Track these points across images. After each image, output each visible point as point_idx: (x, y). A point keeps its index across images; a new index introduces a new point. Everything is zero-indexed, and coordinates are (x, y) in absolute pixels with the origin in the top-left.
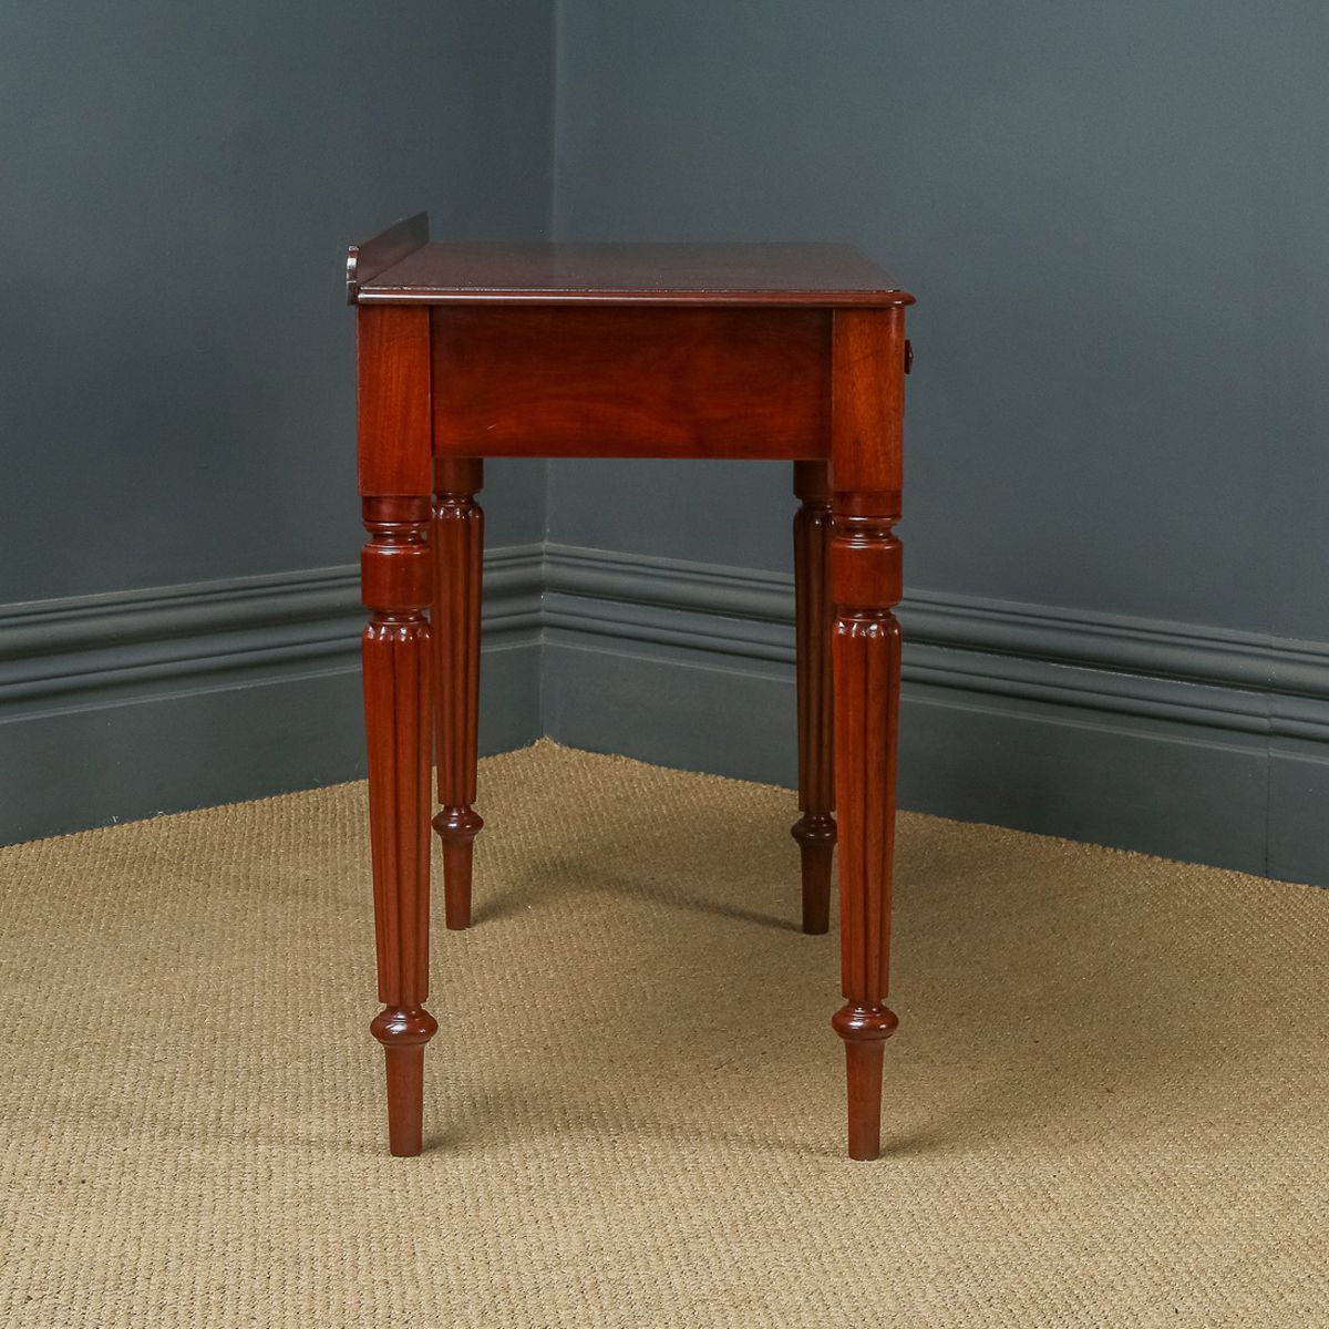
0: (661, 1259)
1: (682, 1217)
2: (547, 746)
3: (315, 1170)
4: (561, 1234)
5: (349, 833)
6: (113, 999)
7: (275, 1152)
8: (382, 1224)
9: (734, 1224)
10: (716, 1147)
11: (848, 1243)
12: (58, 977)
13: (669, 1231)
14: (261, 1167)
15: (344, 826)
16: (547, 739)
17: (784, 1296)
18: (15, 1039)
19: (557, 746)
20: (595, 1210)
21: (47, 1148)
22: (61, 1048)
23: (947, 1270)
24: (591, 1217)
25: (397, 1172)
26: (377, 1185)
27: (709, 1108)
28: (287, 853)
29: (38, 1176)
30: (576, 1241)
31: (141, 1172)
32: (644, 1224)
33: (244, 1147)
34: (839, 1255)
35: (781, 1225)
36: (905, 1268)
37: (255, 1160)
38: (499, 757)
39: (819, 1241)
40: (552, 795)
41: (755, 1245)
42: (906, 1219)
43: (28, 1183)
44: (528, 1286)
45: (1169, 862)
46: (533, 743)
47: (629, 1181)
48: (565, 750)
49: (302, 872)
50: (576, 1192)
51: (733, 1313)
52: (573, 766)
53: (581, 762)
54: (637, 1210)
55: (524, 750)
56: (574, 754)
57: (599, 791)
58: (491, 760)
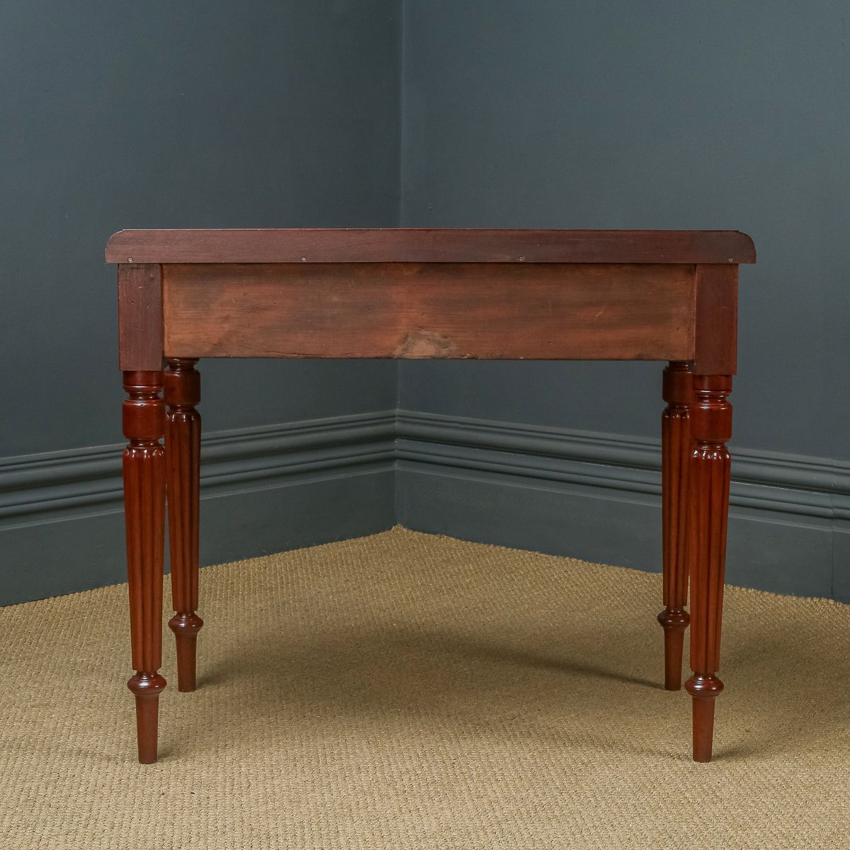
0: (486, 834)
1: (497, 808)
2: (399, 529)
3: (276, 782)
4: (425, 819)
7: (251, 771)
8: (318, 814)
9: (528, 812)
11: (597, 824)
13: (490, 817)
14: (244, 780)
16: (399, 526)
19: (405, 530)
20: (444, 804)
21: (115, 770)
23: (658, 839)
24: (442, 809)
25: (325, 783)
26: (313, 791)
29: (111, 786)
30: (434, 824)
31: (172, 784)
32: (474, 813)
33: (232, 769)
34: (593, 831)
35: (557, 813)
36: (633, 838)
37: (240, 777)
38: (371, 537)
40: (404, 558)
41: (542, 825)
42: (632, 809)
43: (105, 791)
47: (464, 787)
48: (410, 532)
50: (432, 794)
53: (419, 538)
54: (470, 805)
55: (386, 532)
56: (416, 534)
57: (431, 555)
58: (366, 539)
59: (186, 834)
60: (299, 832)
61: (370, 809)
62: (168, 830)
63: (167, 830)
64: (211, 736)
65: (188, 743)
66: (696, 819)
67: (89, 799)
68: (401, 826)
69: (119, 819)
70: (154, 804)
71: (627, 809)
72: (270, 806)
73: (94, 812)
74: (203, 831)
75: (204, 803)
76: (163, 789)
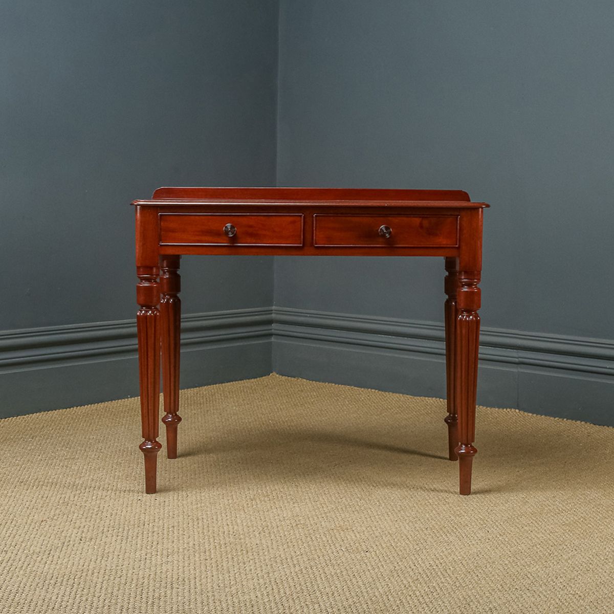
1: (325, 506)
2: (274, 375)
4: (284, 512)
5: (208, 400)
6: (132, 447)
9: (342, 508)
10: (335, 488)
12: (112, 441)
15: (206, 398)
16: (274, 373)
17: (359, 528)
18: (99, 459)
19: (277, 375)
20: (296, 505)
22: (115, 461)
24: (294, 507)
27: (332, 477)
28: (188, 406)
30: (290, 513)
32: (312, 508)
34: (377, 517)
35: (357, 509)
38: (258, 379)
39: (370, 513)
40: (277, 390)
41: (349, 514)
42: (399, 507)
44: (274, 525)
45: (485, 408)
46: (269, 374)
47: (307, 497)
48: (280, 376)
49: (193, 412)
50: (289, 500)
51: (342, 532)
52: (283, 381)
53: (286, 380)
54: (310, 505)
55: (267, 377)
56: (284, 378)
57: (292, 388)
58: (256, 380)
61: (254, 507)
67: (98, 502)
68: (271, 515)
70: (134, 504)
71: (396, 507)
72: (199, 506)
74: (161, 517)
75: (161, 504)
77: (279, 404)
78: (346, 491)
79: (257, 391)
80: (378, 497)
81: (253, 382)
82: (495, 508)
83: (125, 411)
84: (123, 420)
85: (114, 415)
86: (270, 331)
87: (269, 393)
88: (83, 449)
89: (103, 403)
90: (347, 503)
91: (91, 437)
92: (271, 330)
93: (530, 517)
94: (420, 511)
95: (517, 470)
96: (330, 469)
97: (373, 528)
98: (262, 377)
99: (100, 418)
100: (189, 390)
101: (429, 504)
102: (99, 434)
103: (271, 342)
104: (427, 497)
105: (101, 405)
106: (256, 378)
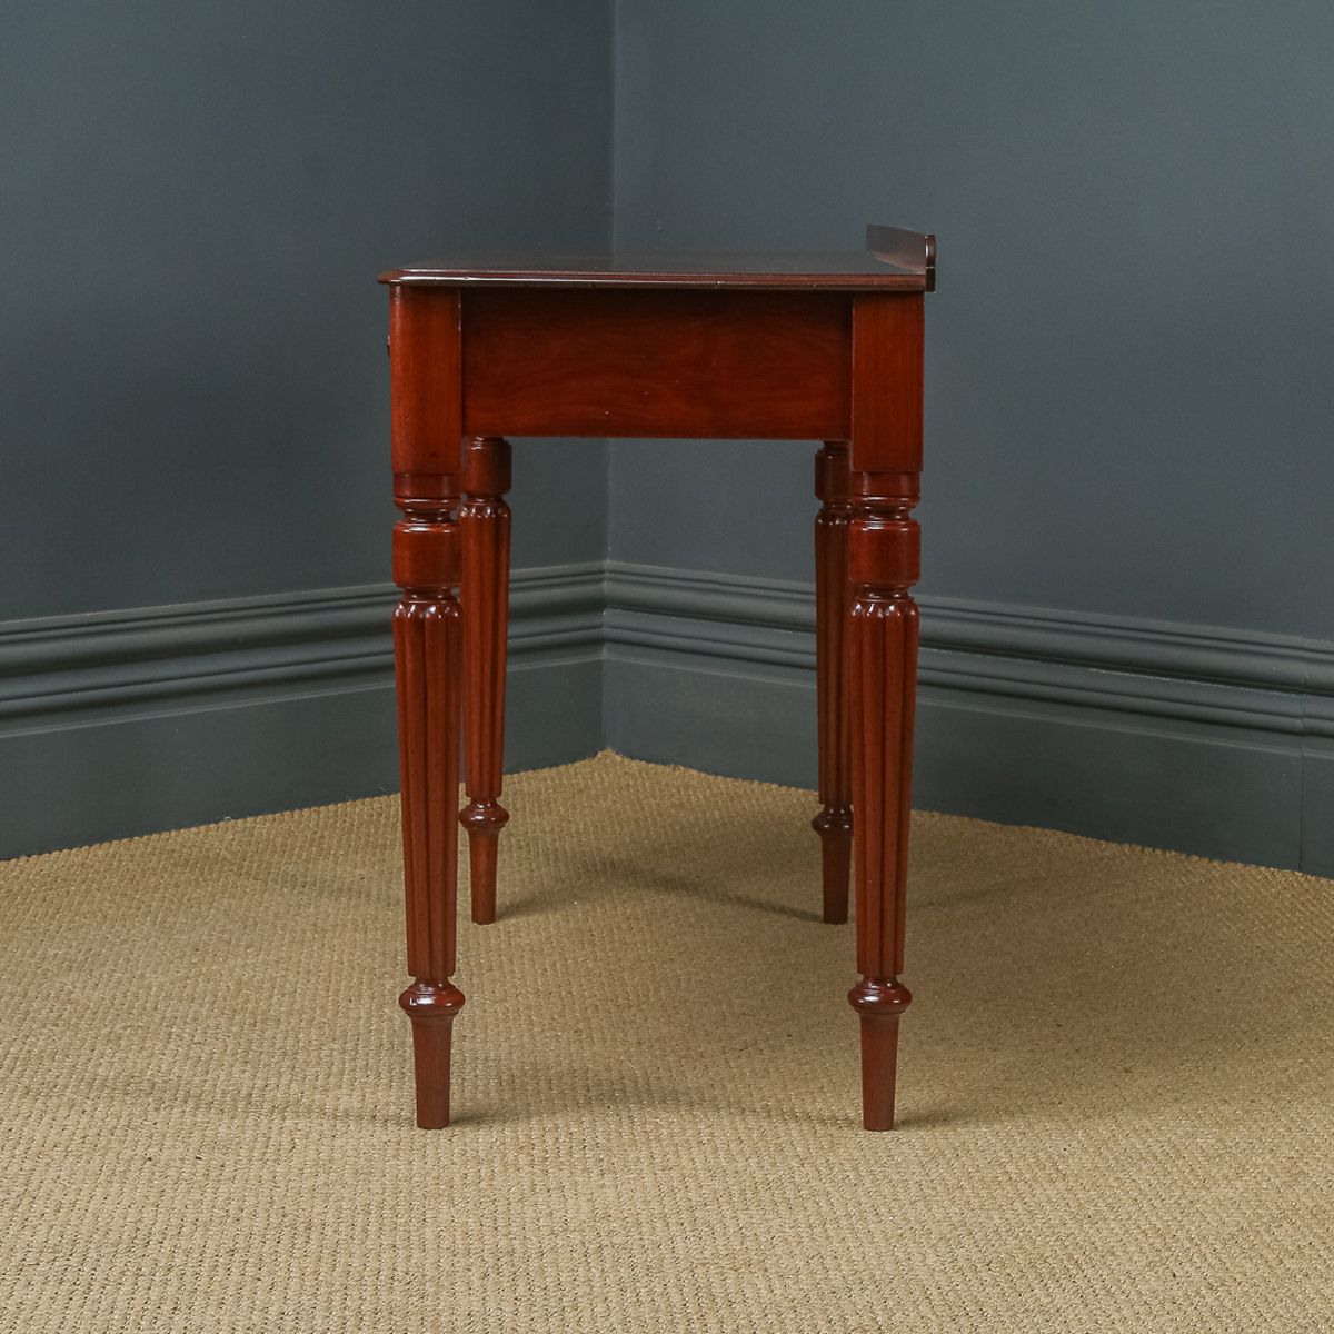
0: (667, 1225)
1: (692, 1186)
2: (610, 757)
3: (338, 1143)
4: (571, 1202)
6: (161, 986)
7: (300, 1126)
8: (396, 1193)
9: (743, 1193)
10: (732, 1122)
11: (852, 1211)
12: (110, 966)
13: (678, 1199)
14: (285, 1139)
16: (609, 751)
17: (785, 1260)
18: (61, 1023)
19: (618, 758)
20: (608, 1180)
21: (78, 1121)
22: (104, 1031)
23: (949, 1236)
24: (603, 1186)
25: (417, 1145)
26: (396, 1157)
27: (730, 1086)
28: (346, 855)
29: (68, 1146)
30: (585, 1207)
31: (168, 1143)
32: (655, 1192)
33: (270, 1122)
34: (844, 1222)
35: (789, 1194)
36: (908, 1234)
37: (280, 1134)
38: (562, 768)
39: (825, 1208)
40: (610, 803)
41: (762, 1213)
42: (913, 1188)
43: (57, 1154)
44: (533, 1249)
45: (1206, 861)
46: (595, 755)
47: (644, 1153)
48: (626, 761)
49: (358, 871)
50: (590, 1163)
51: (732, 1275)
52: (634, 776)
53: (640, 771)
54: (649, 1180)
55: (586, 762)
56: (635, 765)
57: (655, 798)
58: (554, 770)
59: (175, 1221)
60: (360, 1220)
61: (483, 1185)
62: (148, 1216)
63: (145, 1215)
64: (244, 1071)
65: (205, 1081)
66: (1017, 1205)
67: (27, 1165)
68: (530, 1213)
69: (72, 1197)
70: (132, 1175)
71: (906, 1189)
72: (321, 1180)
73: (33, 1186)
74: (204, 1216)
75: (213, 1174)
76: (152, 1152)
77: (611, 849)
78: (763, 1135)
79: (552, 805)
80: (856, 1154)
81: (545, 780)
82: (1204, 1193)
83: (165, 869)
84: (153, 898)
85: (132, 880)
86: (596, 631)
87: (586, 811)
88: (19, 989)
89: (106, 844)
90: (759, 1175)
91: (51, 952)
92: (600, 626)
93: (1309, 1226)
94: (976, 1203)
95: (1281, 1064)
96: (727, 1061)
97: (828, 1261)
98: (574, 761)
99: (87, 892)
100: (359, 802)
101: (1005, 1178)
102: (75, 944)
103: (600, 662)
104: (1001, 1154)
105: (100, 851)
106: (557, 765)
